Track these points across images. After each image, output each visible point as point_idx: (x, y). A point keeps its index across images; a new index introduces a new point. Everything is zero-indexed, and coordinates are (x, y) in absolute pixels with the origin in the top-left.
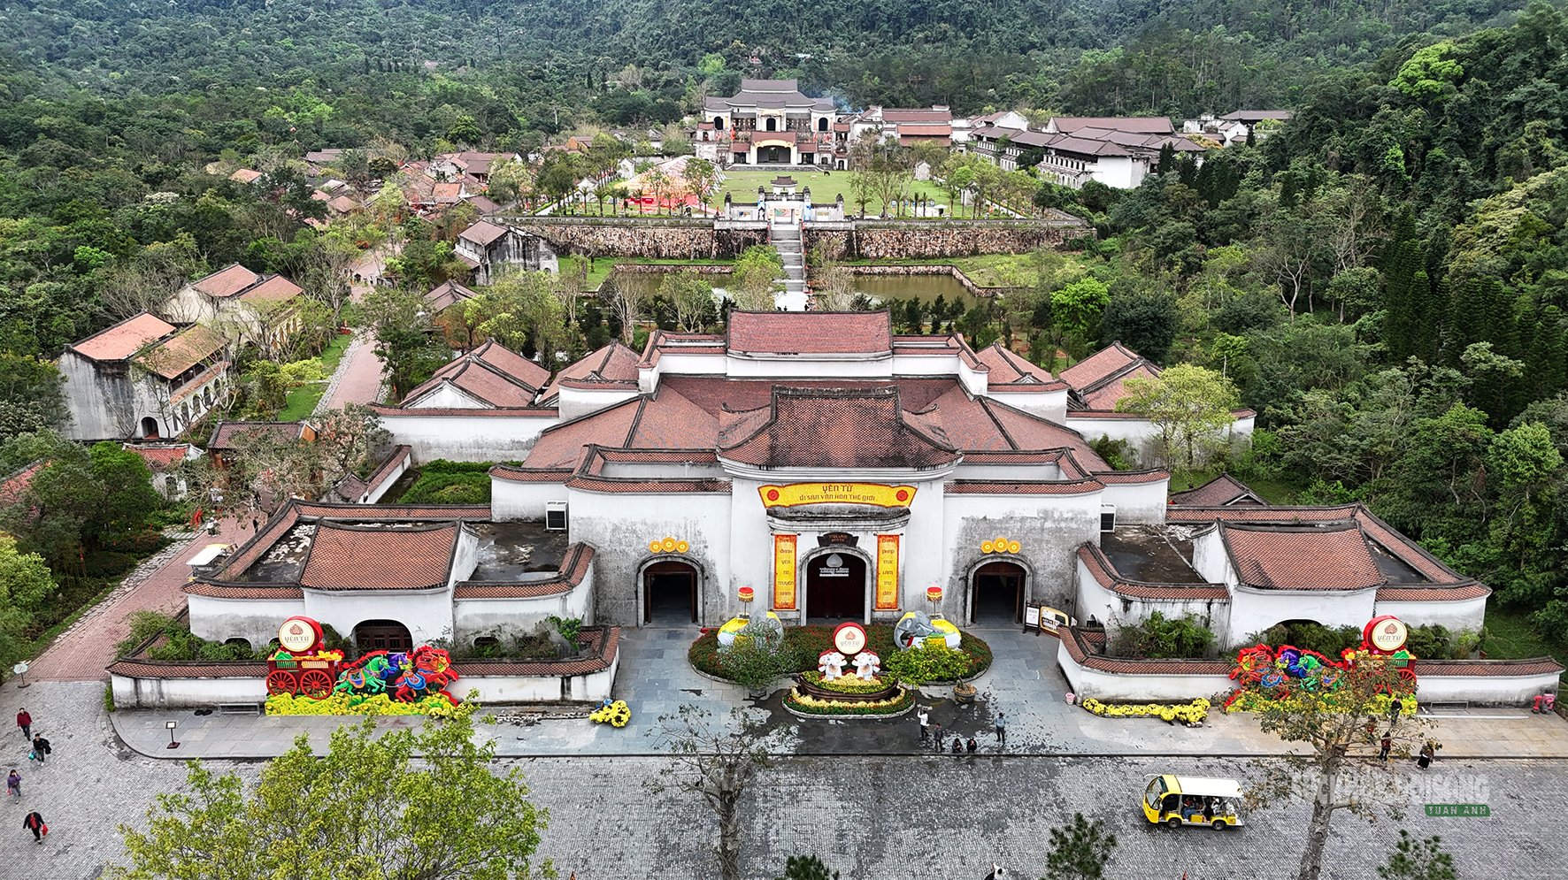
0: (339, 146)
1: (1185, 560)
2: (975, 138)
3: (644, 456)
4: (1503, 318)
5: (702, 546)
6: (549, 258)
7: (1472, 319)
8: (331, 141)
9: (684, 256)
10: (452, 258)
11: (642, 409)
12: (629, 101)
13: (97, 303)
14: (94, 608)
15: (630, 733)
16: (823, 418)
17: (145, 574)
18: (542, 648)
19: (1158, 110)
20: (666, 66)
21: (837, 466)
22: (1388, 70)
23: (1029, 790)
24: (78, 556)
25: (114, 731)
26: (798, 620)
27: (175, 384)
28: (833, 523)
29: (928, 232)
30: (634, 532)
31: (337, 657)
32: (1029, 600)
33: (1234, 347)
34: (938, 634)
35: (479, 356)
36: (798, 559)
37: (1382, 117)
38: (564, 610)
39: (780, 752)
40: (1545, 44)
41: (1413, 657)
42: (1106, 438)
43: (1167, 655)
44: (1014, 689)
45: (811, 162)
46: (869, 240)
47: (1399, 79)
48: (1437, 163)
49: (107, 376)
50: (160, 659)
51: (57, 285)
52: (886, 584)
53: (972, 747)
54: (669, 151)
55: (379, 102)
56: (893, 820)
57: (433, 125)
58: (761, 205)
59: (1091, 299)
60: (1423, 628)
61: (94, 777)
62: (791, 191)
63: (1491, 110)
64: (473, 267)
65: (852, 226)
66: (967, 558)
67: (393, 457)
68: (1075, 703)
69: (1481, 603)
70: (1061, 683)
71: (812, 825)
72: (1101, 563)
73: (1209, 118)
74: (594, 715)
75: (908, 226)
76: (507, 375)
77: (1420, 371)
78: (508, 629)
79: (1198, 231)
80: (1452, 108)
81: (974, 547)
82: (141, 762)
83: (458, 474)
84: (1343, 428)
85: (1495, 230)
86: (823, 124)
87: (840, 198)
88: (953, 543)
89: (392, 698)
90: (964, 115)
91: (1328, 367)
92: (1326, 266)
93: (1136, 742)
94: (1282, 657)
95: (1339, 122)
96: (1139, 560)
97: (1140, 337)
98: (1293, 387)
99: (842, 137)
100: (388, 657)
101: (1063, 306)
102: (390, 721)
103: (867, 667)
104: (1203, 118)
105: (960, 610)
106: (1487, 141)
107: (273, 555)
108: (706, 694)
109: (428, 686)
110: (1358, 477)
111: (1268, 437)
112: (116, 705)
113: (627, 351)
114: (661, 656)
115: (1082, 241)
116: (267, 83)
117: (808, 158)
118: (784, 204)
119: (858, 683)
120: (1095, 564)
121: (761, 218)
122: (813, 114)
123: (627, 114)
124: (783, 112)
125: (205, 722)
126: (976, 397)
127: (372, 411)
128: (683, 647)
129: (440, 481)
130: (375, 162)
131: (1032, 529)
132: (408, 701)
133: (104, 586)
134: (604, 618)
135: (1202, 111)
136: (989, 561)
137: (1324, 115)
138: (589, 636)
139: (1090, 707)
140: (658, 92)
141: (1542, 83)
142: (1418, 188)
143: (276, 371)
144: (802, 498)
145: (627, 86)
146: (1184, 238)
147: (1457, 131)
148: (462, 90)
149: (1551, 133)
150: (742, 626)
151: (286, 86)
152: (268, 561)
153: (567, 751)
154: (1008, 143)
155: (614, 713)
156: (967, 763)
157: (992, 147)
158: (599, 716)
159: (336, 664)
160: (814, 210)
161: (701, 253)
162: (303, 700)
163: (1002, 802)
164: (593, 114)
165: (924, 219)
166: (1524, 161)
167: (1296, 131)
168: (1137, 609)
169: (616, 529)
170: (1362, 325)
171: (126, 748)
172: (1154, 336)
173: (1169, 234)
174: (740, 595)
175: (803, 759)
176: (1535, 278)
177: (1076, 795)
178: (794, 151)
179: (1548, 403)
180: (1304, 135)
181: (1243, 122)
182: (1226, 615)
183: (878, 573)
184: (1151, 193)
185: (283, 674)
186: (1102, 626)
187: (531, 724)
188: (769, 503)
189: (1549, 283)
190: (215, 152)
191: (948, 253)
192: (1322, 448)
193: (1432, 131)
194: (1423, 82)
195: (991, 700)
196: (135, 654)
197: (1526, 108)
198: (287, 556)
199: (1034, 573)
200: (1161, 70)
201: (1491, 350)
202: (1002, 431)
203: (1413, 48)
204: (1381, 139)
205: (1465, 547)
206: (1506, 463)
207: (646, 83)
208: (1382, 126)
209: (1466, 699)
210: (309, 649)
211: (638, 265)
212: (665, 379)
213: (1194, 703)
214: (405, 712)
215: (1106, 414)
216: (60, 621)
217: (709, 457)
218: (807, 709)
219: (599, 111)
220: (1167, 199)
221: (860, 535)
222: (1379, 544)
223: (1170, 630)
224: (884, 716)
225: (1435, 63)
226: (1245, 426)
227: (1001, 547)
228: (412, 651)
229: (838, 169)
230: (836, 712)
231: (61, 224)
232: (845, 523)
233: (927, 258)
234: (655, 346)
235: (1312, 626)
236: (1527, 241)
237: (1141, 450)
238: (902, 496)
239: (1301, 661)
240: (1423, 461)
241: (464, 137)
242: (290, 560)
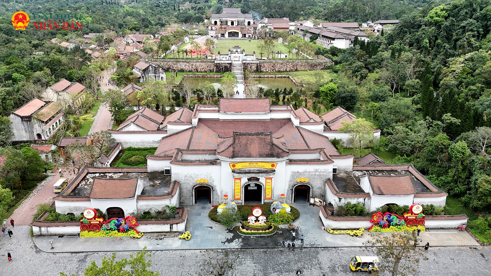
0: (94, 32)
1: (358, 183)
2: (297, 29)
3: (194, 152)
4: (455, 105)
5: (212, 181)
6: (163, 73)
7: (446, 104)
8: (92, 30)
9: (205, 72)
10: (132, 74)
11: (193, 132)
12: (187, 15)
13: (20, 95)
14: (25, 200)
15: (191, 242)
16: (249, 142)
17: (40, 188)
18: (164, 216)
19: (354, 19)
20: (199, 2)
21: (253, 157)
22: (424, 13)
23: (310, 259)
24: (19, 184)
25: (34, 243)
26: (242, 203)
27: (47, 122)
28: (252, 174)
29: (282, 64)
30: (191, 177)
31: (101, 220)
32: (311, 196)
33: (375, 106)
34: (283, 208)
35: (142, 113)
36: (241, 185)
37: (422, 29)
38: (170, 203)
39: (236, 248)
40: (473, 7)
41: (424, 216)
42: (335, 139)
43: (352, 215)
44: (306, 225)
45: (245, 37)
46: (263, 66)
47: (428, 17)
48: (439, 45)
49: (25, 121)
50: (46, 221)
51: (7, 89)
52: (268, 192)
53: (293, 245)
54: (200, 33)
55: (106, 16)
56: (270, 270)
57: (124, 24)
58: (229, 55)
59: (332, 90)
60: (427, 205)
61: (29, 259)
62: (239, 50)
63: (456, 28)
64: (139, 77)
65: (258, 62)
66: (293, 184)
67: (116, 147)
68: (324, 229)
69: (445, 198)
70: (320, 223)
71: (246, 272)
72: (333, 186)
73: (370, 22)
74: (180, 237)
75: (276, 62)
76: (151, 119)
77: (430, 121)
78: (153, 209)
79: (365, 65)
80: (444, 27)
81: (295, 180)
82: (43, 254)
83: (136, 151)
84: (406, 137)
85: (455, 71)
86: (249, 23)
87: (254, 53)
88: (288, 179)
89: (119, 232)
90: (293, 21)
91: (403, 115)
92: (404, 78)
93: (342, 243)
94: (386, 216)
95: (409, 30)
96: (344, 184)
97: (346, 102)
98: (392, 122)
99: (255, 29)
100: (117, 220)
101: (323, 92)
102: (118, 239)
103: (262, 220)
104: (368, 22)
105: (290, 199)
106: (454, 38)
107: (80, 185)
108: (214, 228)
109: (130, 228)
110: (410, 153)
111: (385, 138)
112: (34, 235)
113: (188, 110)
114: (200, 215)
115: (330, 67)
116: (70, 9)
117: (244, 35)
118: (237, 55)
119: (260, 225)
120: (331, 185)
121: (230, 59)
122: (246, 20)
123: (187, 20)
124: (236, 19)
125: (62, 240)
126: (296, 126)
127: (109, 132)
128: (206, 213)
129: (131, 154)
130: (106, 39)
131: (312, 175)
132: (124, 233)
133: (28, 193)
134: (182, 203)
135: (368, 20)
136: (299, 184)
137: (405, 28)
138: (178, 211)
139: (329, 231)
140: (196, 12)
141: (471, 20)
142: (433, 52)
143: (78, 119)
144: (243, 166)
145: (186, 9)
146: (361, 67)
147: (445, 34)
148: (133, 12)
149: (474, 36)
150: (225, 207)
151: (76, 10)
152: (79, 187)
153: (172, 248)
154: (307, 32)
155: (186, 236)
156: (292, 250)
157: (302, 33)
158: (182, 237)
159: (101, 222)
160: (246, 56)
161: (211, 71)
162: (91, 233)
163: (302, 263)
164: (176, 19)
165: (280, 59)
166: (465, 46)
167: (396, 32)
168: (343, 201)
169: (186, 176)
170: (414, 98)
171: (38, 249)
172: (351, 102)
173: (356, 66)
174: (224, 197)
175: (243, 250)
176: (466, 87)
177: (324, 260)
178: (240, 33)
179: (467, 133)
180: (398, 34)
181: (381, 24)
182: (370, 202)
183: (266, 189)
184: (351, 52)
185: (85, 225)
186: (333, 205)
187: (161, 239)
188: (233, 168)
189: (470, 90)
190: (55, 35)
191: (288, 70)
192: (400, 144)
193: (437, 34)
194: (435, 18)
195: (299, 229)
196: (39, 219)
197: (466, 28)
198: (85, 185)
199: (313, 188)
200: (355, 7)
201: (451, 116)
202: (304, 139)
203: (433, 6)
204: (422, 36)
205: (441, 177)
206: (454, 153)
207: (192, 8)
208: (422, 32)
209: (440, 227)
210: (93, 218)
211: (191, 75)
212: (200, 120)
213: (360, 229)
214: (123, 236)
215: (336, 131)
216: (15, 205)
217: (214, 152)
218: (244, 233)
219: (177, 18)
220: (356, 54)
221: (260, 178)
222: (416, 177)
223: (353, 207)
224: (267, 235)
225: (439, 12)
226: (378, 134)
227: (303, 180)
228: (124, 218)
229: (254, 39)
230: (253, 234)
231: (7, 65)
232: (256, 174)
233: (282, 72)
234: (197, 110)
235: (395, 205)
236: (464, 76)
237: (346, 142)
238: (273, 166)
239: (391, 217)
240: (429, 151)
241: (134, 28)
242: (86, 187)
